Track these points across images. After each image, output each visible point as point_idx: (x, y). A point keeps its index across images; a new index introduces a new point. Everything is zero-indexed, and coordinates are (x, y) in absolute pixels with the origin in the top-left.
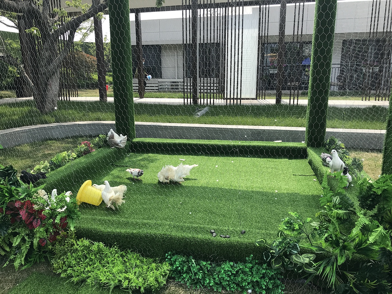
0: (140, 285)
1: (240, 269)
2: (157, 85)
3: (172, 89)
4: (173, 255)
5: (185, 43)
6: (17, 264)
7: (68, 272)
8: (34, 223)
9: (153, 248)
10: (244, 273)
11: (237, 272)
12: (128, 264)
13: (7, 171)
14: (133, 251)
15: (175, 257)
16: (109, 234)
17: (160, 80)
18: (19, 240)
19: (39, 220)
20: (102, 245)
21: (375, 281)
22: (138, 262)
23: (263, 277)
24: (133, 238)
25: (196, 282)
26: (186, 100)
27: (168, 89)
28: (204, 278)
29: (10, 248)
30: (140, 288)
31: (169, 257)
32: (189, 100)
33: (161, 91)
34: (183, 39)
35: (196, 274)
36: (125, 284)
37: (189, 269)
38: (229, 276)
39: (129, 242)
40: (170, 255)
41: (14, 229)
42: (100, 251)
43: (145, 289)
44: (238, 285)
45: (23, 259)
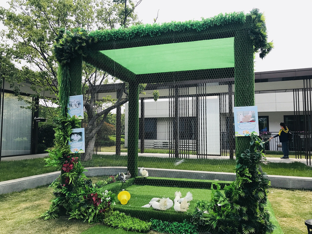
0: (139, 229)
1: (180, 225)
2: (153, 144)
3: (163, 147)
4: (153, 220)
5: (170, 117)
6: (89, 221)
7: (111, 223)
8: (97, 204)
9: (145, 217)
10: (182, 226)
11: (179, 226)
12: (134, 222)
13: (89, 181)
14: (137, 218)
15: (154, 220)
16: (127, 210)
17: (155, 141)
18: (91, 210)
19: (99, 202)
20: (124, 213)
21: (231, 227)
22: (138, 222)
23: (190, 228)
24: (137, 212)
25: (162, 230)
26: (171, 154)
27: (161, 147)
28: (165, 228)
29: (86, 214)
30: (139, 230)
31: (151, 220)
32: (173, 155)
33: (156, 148)
34: (169, 114)
35: (162, 226)
36: (133, 228)
37: (159, 224)
38: (176, 227)
39: (135, 214)
40: (152, 220)
41: (89, 206)
42: (123, 216)
43: (141, 230)
44: (179, 231)
45: (92, 219)
